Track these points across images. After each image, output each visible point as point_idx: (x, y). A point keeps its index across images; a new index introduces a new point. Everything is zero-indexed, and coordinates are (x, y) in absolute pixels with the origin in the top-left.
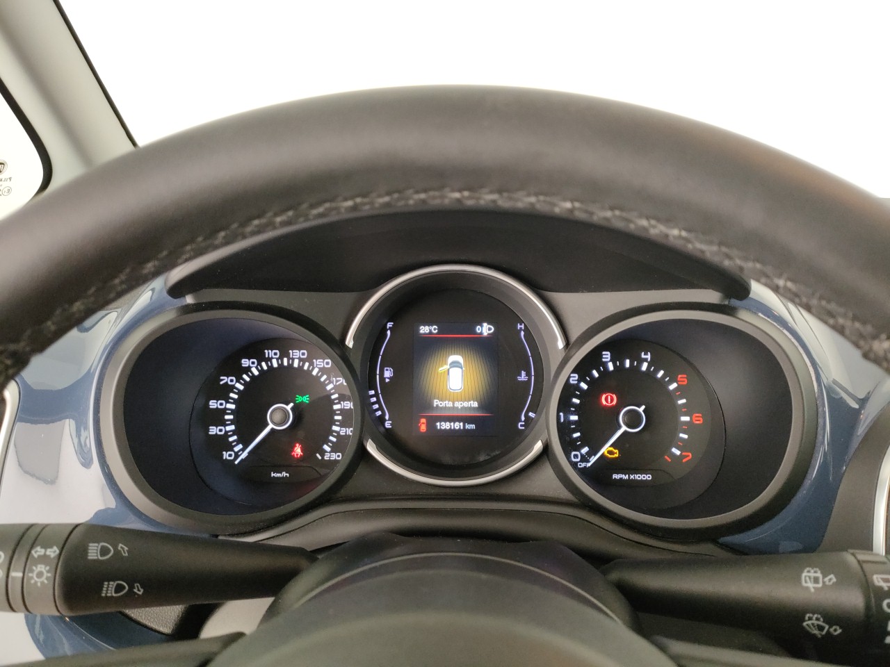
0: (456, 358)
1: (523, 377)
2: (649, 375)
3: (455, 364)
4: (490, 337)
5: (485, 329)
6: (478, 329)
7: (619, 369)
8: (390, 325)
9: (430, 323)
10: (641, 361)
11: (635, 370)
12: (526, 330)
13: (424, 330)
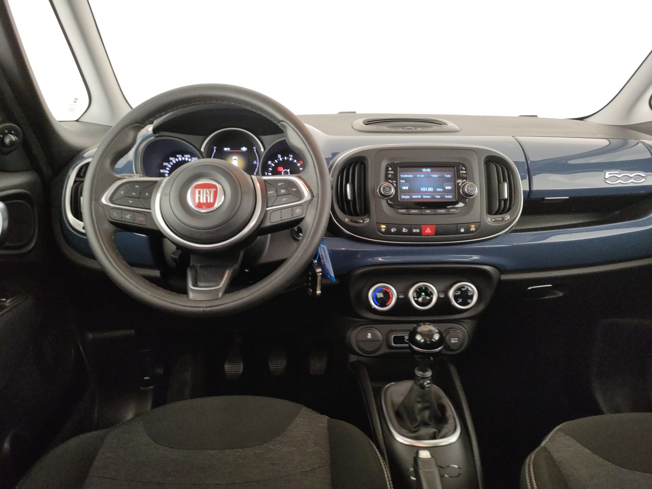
0: (234, 157)
1: (255, 162)
2: (292, 161)
3: (235, 159)
4: (246, 151)
5: (244, 149)
6: (242, 149)
7: (283, 160)
8: (215, 148)
9: (227, 147)
10: (289, 157)
11: (288, 160)
12: (256, 149)
13: (226, 149)
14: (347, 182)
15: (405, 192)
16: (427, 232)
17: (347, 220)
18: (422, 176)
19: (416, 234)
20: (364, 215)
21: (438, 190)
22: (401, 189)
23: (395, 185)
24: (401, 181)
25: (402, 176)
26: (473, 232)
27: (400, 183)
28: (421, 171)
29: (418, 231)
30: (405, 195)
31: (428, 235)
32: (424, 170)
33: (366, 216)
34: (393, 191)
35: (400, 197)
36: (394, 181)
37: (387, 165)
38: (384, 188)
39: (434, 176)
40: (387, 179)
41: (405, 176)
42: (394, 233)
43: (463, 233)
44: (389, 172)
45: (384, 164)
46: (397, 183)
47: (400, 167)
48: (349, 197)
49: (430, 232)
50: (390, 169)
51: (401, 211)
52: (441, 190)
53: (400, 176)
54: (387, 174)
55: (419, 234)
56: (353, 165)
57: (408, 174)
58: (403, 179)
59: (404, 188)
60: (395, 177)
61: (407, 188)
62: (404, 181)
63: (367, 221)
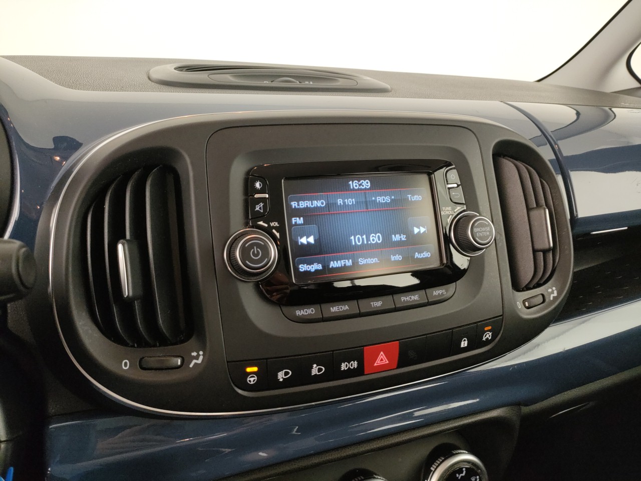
14: (117, 235)
15: (307, 252)
16: (378, 363)
17: (125, 365)
18: (350, 201)
19: (350, 373)
20: (188, 338)
21: (396, 238)
22: (295, 243)
23: (278, 235)
24: (293, 220)
25: (294, 204)
26: (488, 342)
27: (290, 225)
28: (347, 188)
29: (355, 364)
30: (310, 263)
31: (382, 368)
32: (354, 184)
33: (193, 341)
34: (273, 252)
35: (296, 269)
36: (275, 224)
37: (248, 173)
38: (245, 252)
39: (380, 199)
40: (251, 218)
41: (303, 204)
42: (287, 383)
43: (465, 350)
44: (257, 196)
45: (238, 170)
46: (281, 229)
47: (287, 179)
48: (127, 290)
49: (386, 361)
50: (258, 185)
51: (301, 312)
52: (403, 237)
53: (289, 206)
54: (249, 202)
55: (360, 371)
56: (136, 175)
57: (311, 199)
58: (298, 213)
59: (304, 240)
60: (276, 211)
61: (311, 240)
62: (300, 221)
63: (198, 359)
